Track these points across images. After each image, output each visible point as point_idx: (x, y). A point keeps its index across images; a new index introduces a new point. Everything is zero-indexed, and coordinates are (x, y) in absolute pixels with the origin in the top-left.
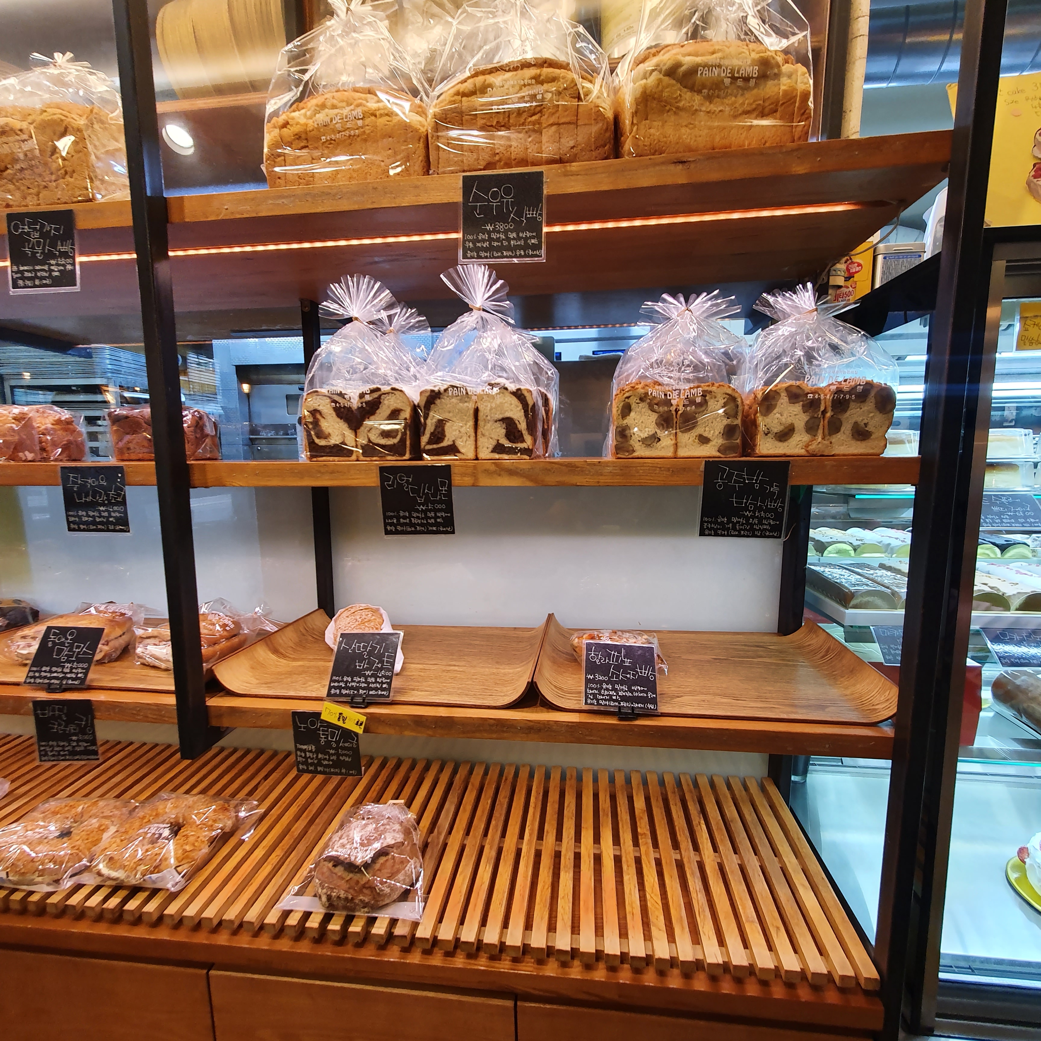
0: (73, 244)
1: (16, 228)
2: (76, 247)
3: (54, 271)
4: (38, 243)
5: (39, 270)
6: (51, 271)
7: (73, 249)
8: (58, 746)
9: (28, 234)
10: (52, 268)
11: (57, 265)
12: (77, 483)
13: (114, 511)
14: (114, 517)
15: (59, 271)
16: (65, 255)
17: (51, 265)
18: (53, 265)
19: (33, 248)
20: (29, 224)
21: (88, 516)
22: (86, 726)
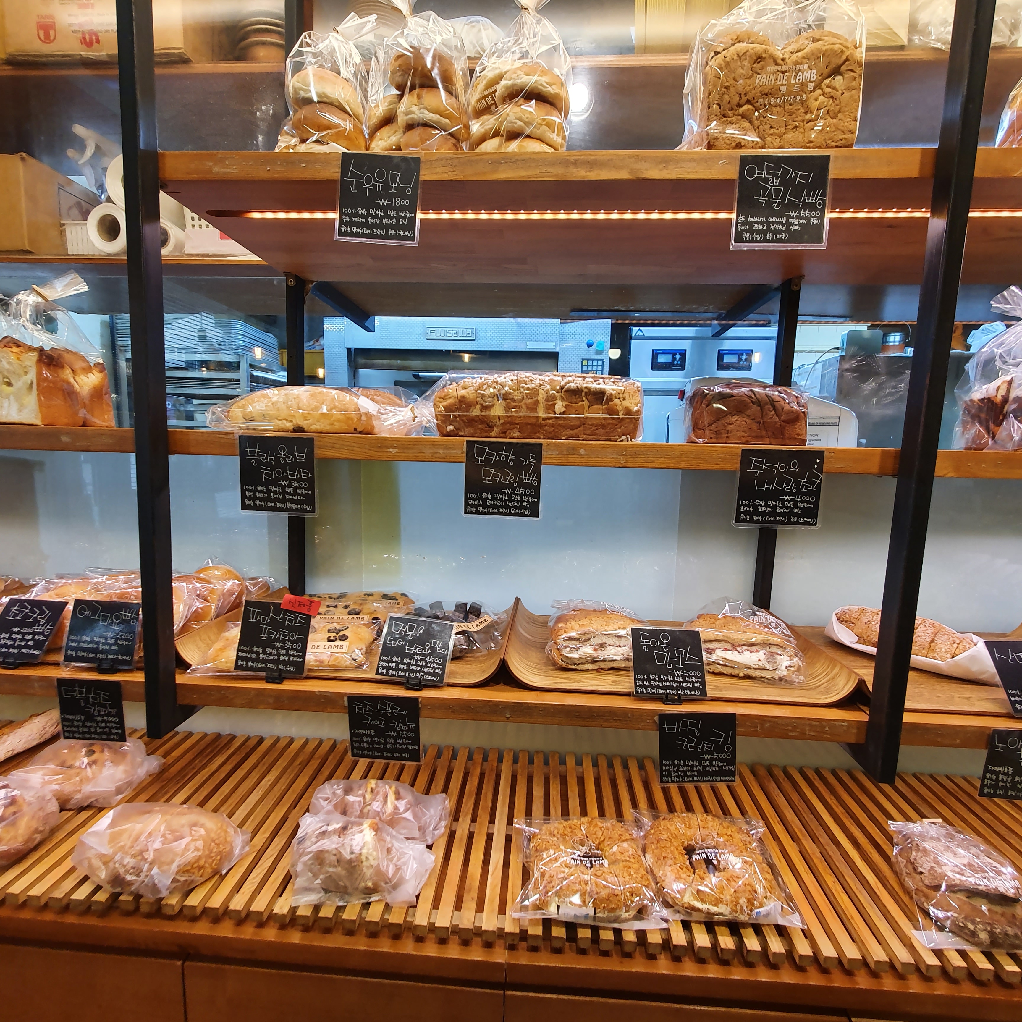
0: (824, 195)
1: (751, 172)
2: (827, 198)
3: (793, 224)
4: (777, 192)
5: (773, 223)
6: (790, 224)
7: (824, 201)
8: (685, 765)
9: (766, 180)
10: (791, 221)
11: (798, 217)
12: (760, 468)
13: (802, 502)
14: (800, 508)
15: (799, 224)
16: (812, 207)
17: (789, 217)
18: (793, 218)
19: (769, 196)
20: (769, 169)
21: (767, 506)
22: (725, 743)
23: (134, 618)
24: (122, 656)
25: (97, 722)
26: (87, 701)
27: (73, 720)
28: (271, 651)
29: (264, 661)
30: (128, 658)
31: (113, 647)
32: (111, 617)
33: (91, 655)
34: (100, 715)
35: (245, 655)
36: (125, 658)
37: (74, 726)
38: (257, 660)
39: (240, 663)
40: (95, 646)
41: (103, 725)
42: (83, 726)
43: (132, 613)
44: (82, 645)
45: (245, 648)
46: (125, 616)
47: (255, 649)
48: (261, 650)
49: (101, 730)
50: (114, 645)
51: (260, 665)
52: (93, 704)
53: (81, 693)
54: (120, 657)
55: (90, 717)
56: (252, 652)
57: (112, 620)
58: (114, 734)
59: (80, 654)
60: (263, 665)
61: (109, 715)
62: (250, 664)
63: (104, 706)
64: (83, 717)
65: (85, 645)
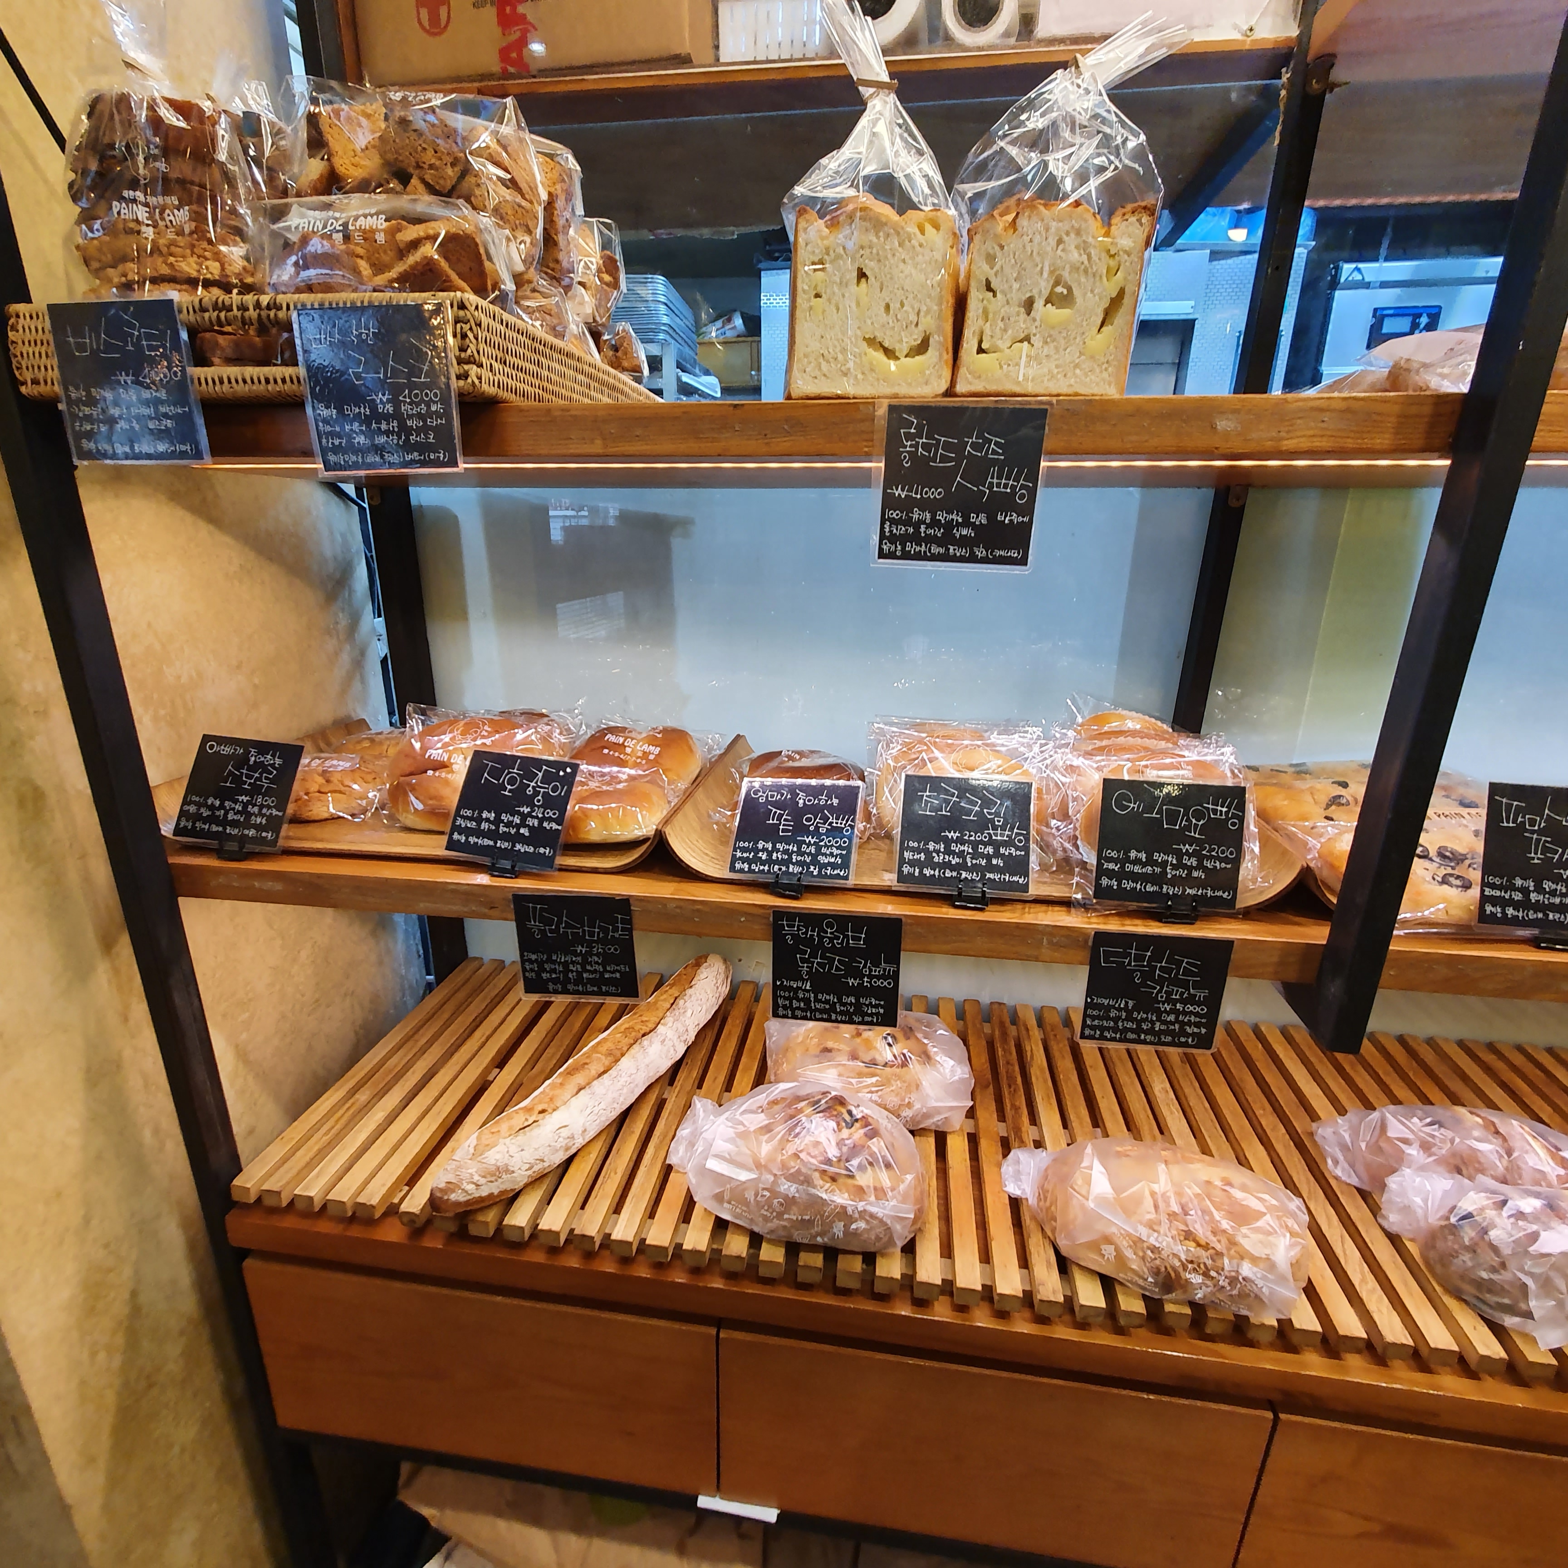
23: (1234, 816)
24: (1213, 890)
25: (1159, 1013)
26: (1148, 975)
27: (1109, 1008)
28: (1554, 886)
29: (1538, 907)
30: (1225, 895)
31: (1195, 874)
32: (1186, 814)
33: (1150, 888)
34: (1168, 1000)
35: (1498, 893)
36: (1220, 893)
37: (1108, 1018)
38: (1525, 904)
39: (1489, 909)
40: (1158, 870)
41: (1172, 1018)
42: (1129, 1018)
43: (1229, 807)
44: (1129, 867)
45: (1497, 881)
46: (1215, 812)
47: (1519, 882)
48: (1531, 885)
49: (1163, 1027)
50: (1196, 869)
51: (1532, 915)
52: (1161, 981)
53: (1139, 958)
54: (1209, 893)
55: (1147, 1003)
56: (1514, 888)
57: (1188, 820)
58: (1187, 1035)
59: (1128, 885)
60: (1540, 915)
61: (1192, 1000)
62: (1510, 911)
63: (1185, 985)
64: (1131, 1004)
65: (1137, 869)
